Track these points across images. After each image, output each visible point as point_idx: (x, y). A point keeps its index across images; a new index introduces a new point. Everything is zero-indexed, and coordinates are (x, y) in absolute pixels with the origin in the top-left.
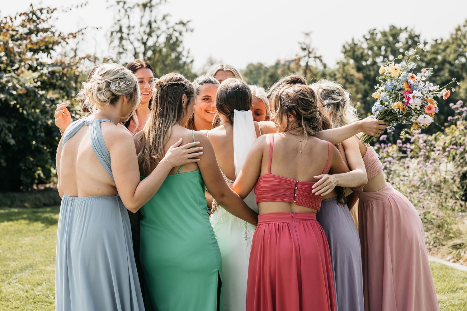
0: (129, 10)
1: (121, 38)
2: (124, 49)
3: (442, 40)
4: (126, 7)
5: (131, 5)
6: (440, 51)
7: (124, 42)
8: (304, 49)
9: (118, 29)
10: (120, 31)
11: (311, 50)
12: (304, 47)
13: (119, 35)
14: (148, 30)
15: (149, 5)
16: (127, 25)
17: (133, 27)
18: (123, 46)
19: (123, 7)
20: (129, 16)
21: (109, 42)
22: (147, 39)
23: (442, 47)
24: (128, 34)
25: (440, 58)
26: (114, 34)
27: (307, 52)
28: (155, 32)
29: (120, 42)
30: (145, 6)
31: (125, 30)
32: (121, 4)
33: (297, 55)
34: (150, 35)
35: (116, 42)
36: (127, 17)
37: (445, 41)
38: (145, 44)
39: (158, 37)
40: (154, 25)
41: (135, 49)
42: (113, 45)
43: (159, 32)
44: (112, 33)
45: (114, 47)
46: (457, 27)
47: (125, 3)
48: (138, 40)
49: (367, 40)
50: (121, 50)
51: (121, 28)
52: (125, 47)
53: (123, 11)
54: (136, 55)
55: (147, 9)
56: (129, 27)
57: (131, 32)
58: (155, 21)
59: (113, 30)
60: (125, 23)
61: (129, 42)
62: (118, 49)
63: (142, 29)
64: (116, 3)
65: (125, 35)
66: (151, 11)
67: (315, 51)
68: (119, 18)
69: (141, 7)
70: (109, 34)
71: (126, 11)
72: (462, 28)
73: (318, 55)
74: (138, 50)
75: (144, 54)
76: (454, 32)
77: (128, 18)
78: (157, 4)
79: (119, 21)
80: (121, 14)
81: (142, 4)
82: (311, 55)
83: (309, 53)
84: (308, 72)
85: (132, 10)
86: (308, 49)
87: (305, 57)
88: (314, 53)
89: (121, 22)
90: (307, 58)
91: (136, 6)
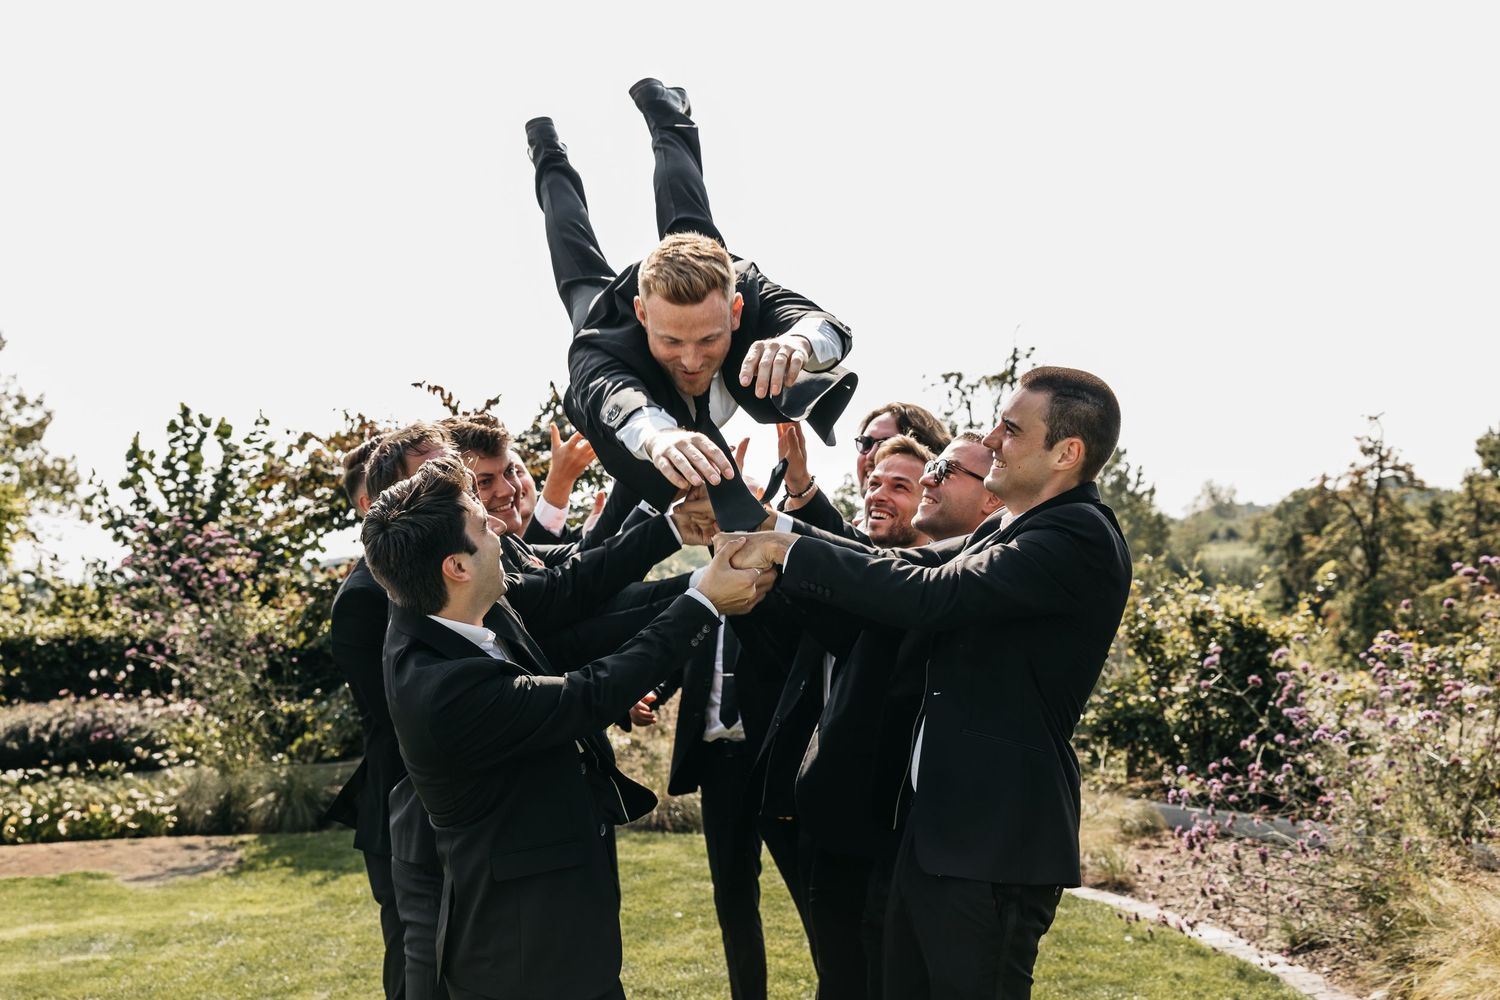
0: (968, 391)
4: (962, 385)
5: (974, 382)
8: (1371, 451)
11: (1384, 453)
12: (1370, 445)
19: (957, 387)
20: (969, 403)
27: (1376, 457)
32: (953, 380)
33: (1353, 465)
36: (965, 405)
47: (960, 377)
53: (957, 394)
64: (943, 380)
67: (1395, 454)
68: (948, 410)
69: (993, 383)
71: (964, 394)
73: (1401, 463)
77: (969, 408)
80: (953, 399)
81: (994, 378)
82: (1386, 464)
83: (1382, 459)
84: (1381, 501)
85: (975, 390)
86: (1377, 450)
87: (1372, 467)
88: (1392, 458)
89: (952, 418)
90: (1377, 470)
91: (984, 382)
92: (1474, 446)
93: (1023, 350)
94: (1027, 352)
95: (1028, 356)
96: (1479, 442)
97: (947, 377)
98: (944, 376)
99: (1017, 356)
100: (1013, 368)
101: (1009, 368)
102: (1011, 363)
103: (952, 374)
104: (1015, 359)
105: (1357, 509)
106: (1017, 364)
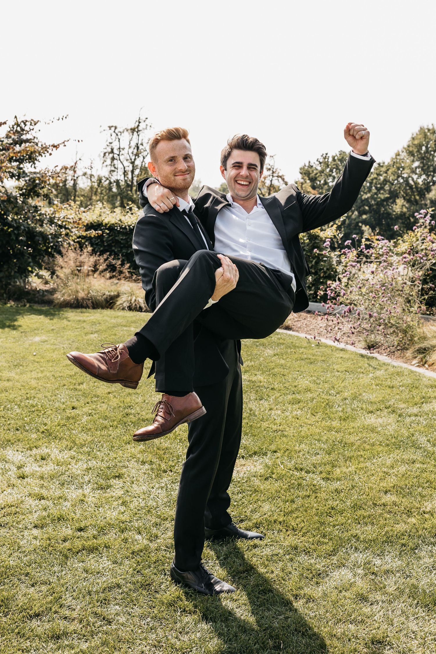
0: (119, 134)
1: (113, 159)
2: (115, 168)
3: (384, 163)
4: (117, 131)
5: (121, 130)
6: (382, 173)
7: (115, 161)
8: (270, 169)
9: (110, 150)
10: (112, 152)
11: (274, 170)
12: (269, 167)
13: (111, 155)
14: (135, 151)
15: (136, 130)
16: (118, 147)
17: (123, 149)
18: (114, 165)
19: (114, 132)
20: (119, 139)
21: (102, 161)
22: (135, 159)
23: (384, 169)
24: (119, 155)
25: (382, 178)
26: (107, 154)
27: (271, 172)
28: (142, 154)
29: (112, 162)
30: (133, 130)
31: (116, 151)
32: (113, 129)
34: (137, 155)
35: (109, 162)
36: (117, 140)
37: (386, 164)
38: (133, 163)
39: (144, 158)
40: (141, 147)
41: (124, 168)
42: (105, 164)
43: (145, 154)
44: (105, 154)
45: (107, 166)
46: (396, 152)
47: (116, 128)
48: (127, 160)
49: (320, 163)
50: (113, 169)
51: (112, 150)
52: (116, 166)
53: (114, 135)
54: (125, 173)
55: (135, 133)
56: (119, 148)
57: (121, 153)
58: (142, 144)
59: (105, 151)
60: (116, 145)
61: (119, 161)
62: (109, 168)
63: (131, 151)
64: (109, 128)
65: (116, 156)
66: (138, 135)
67: (278, 171)
68: (111, 141)
69: (130, 131)
70: (102, 155)
71: (117, 135)
72: (401, 153)
73: (280, 174)
74: (127, 169)
75: (132, 172)
76: (394, 157)
77: (119, 141)
78: (144, 129)
79: (111, 143)
80: (112, 137)
81: (131, 129)
82: (274, 175)
83: (273, 172)
84: (272, 189)
85: (122, 134)
86: (272, 169)
87: (270, 176)
88: (277, 172)
89: (112, 145)
90: (271, 177)
91: (126, 130)
92: (299, 170)
93: (143, 118)
94: (144, 119)
95: (144, 121)
96: (301, 169)
97: (110, 127)
98: (109, 127)
99: (140, 121)
100: (138, 126)
101: (136, 126)
102: (137, 123)
103: (112, 126)
104: (139, 122)
105: (263, 191)
106: (140, 124)
